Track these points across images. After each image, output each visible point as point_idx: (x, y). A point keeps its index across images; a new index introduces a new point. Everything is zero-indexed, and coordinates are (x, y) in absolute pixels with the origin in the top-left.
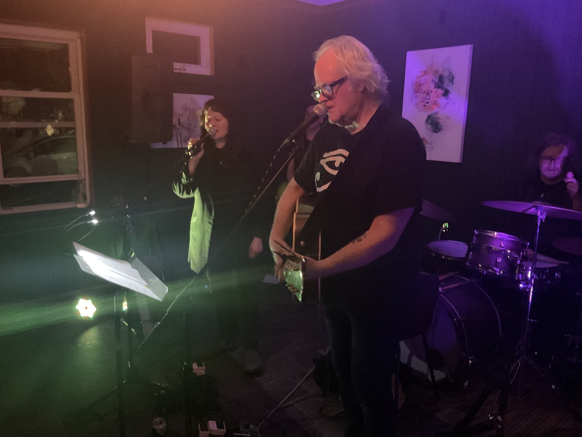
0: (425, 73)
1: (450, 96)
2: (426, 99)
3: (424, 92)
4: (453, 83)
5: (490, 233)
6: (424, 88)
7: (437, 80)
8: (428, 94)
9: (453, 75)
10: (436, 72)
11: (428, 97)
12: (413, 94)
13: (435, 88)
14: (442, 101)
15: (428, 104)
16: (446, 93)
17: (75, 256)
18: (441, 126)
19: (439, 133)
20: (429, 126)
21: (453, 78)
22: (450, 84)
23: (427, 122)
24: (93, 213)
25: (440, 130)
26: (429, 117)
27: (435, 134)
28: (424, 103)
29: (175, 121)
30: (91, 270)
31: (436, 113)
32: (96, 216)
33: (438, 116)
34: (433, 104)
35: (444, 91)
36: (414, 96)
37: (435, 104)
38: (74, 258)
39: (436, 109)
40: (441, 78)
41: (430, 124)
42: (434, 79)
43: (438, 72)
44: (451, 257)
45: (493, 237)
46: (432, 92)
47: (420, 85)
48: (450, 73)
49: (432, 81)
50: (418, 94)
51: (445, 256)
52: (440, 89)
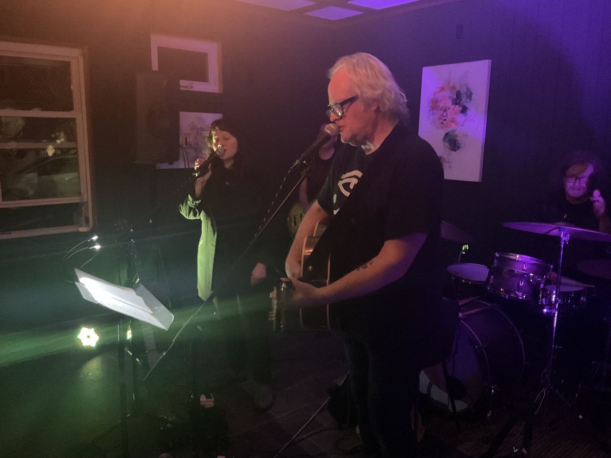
0: (442, 89)
1: (468, 112)
2: (444, 117)
3: (441, 109)
4: (471, 99)
5: (511, 255)
6: (441, 105)
7: (455, 97)
8: (445, 110)
9: (471, 91)
10: (454, 88)
11: (445, 114)
12: (429, 110)
13: (453, 105)
14: (460, 118)
15: (445, 121)
16: (464, 110)
17: (76, 283)
18: (460, 144)
19: (457, 151)
20: (447, 144)
21: (471, 94)
22: (468, 100)
23: (444, 139)
24: (95, 238)
25: (458, 148)
26: (447, 134)
27: (453, 152)
28: (442, 121)
29: (182, 140)
30: (92, 298)
31: (454, 131)
32: (98, 241)
33: (456, 133)
34: (451, 121)
35: (461, 108)
36: (431, 113)
37: (453, 121)
38: (75, 286)
39: (454, 126)
40: (459, 95)
41: (447, 142)
42: (451, 95)
43: (455, 88)
44: (471, 281)
45: (515, 260)
46: (449, 109)
47: (437, 102)
48: (468, 89)
49: (450, 97)
50: (434, 111)
51: (466, 280)
52: (457, 106)
